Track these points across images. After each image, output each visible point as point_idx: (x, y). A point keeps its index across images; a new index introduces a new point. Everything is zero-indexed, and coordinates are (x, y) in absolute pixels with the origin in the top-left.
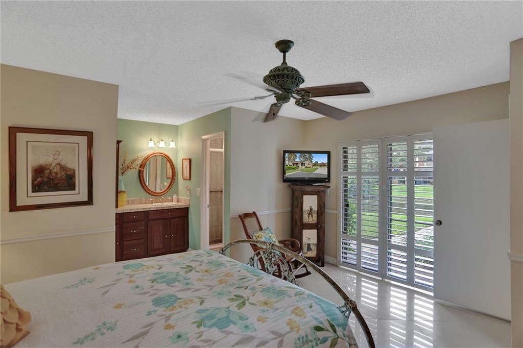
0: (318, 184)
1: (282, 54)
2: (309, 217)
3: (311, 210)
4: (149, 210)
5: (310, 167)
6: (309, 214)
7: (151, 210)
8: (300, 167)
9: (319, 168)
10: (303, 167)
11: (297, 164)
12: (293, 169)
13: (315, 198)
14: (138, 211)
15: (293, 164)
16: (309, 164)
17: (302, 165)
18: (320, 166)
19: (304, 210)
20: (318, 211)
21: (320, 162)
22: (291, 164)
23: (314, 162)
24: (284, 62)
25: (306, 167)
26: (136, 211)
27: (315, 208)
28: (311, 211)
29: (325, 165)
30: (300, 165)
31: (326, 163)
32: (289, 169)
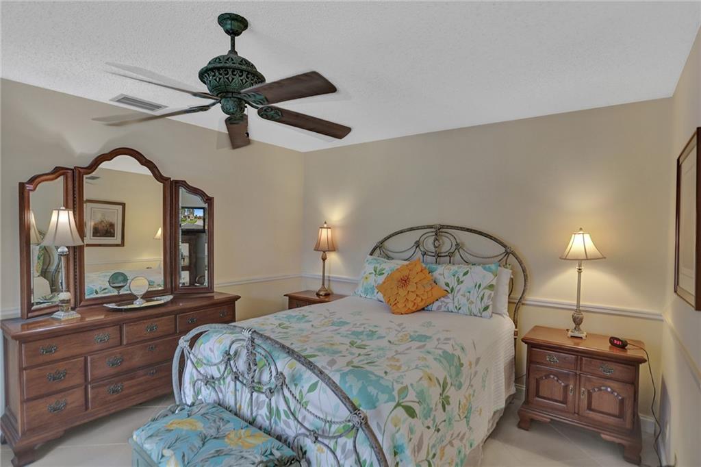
1: (229, 37)
24: (233, 50)
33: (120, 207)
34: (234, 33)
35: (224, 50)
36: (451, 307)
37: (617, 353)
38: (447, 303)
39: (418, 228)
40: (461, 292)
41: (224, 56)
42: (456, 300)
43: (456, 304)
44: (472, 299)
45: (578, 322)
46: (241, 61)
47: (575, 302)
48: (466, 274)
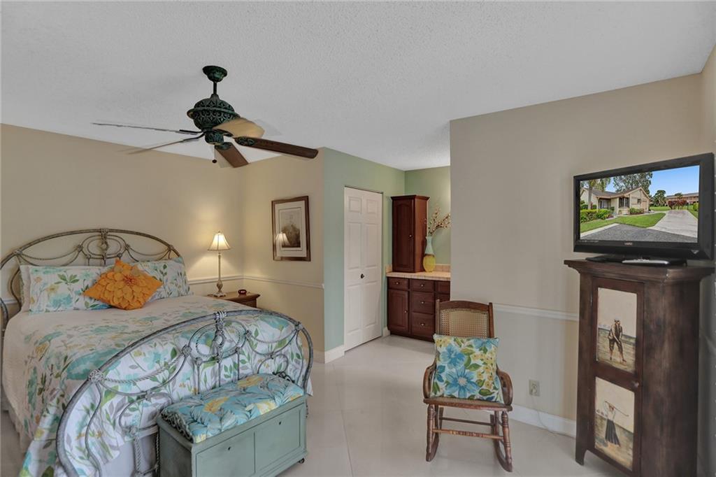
0: (639, 261)
2: (611, 348)
3: (618, 330)
4: (437, 279)
5: (641, 212)
6: (612, 341)
7: (441, 280)
8: (617, 209)
9: (667, 212)
10: (625, 211)
11: (609, 200)
12: (600, 217)
13: (630, 299)
14: (427, 278)
15: (600, 200)
16: (639, 200)
17: (621, 205)
18: (672, 204)
19: (598, 326)
20: (637, 340)
21: (670, 192)
22: (595, 201)
23: (653, 193)
25: (632, 212)
26: (424, 278)
27: (630, 329)
28: (618, 336)
29: (684, 203)
30: (616, 203)
31: (691, 196)
32: (591, 216)
33: (278, 206)
34: (215, 80)
35: (207, 94)
36: (164, 294)
37: (243, 296)
38: (160, 292)
39: (81, 232)
40: (169, 281)
41: (208, 99)
42: (167, 287)
43: (168, 291)
44: (179, 284)
45: (220, 287)
46: (220, 104)
47: (218, 277)
48: (165, 267)
